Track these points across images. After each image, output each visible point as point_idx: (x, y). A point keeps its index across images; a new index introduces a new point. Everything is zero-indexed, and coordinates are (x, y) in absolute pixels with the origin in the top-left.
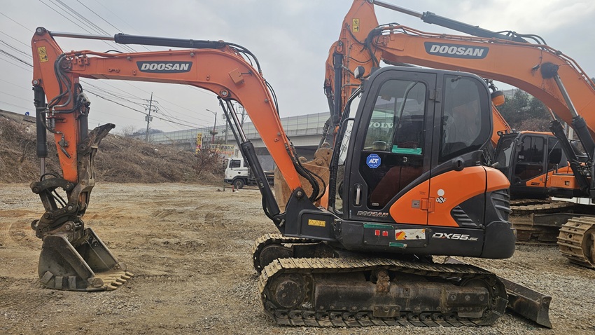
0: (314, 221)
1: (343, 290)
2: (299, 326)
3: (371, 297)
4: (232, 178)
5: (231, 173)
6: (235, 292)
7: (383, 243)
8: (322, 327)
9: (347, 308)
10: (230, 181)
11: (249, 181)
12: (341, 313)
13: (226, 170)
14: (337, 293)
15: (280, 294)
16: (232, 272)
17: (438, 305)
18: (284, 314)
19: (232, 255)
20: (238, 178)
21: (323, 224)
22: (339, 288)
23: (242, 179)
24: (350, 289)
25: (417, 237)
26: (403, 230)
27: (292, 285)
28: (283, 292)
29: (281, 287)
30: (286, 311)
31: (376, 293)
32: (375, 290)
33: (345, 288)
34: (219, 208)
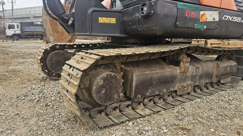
0: (105, 19)
1: (156, 76)
2: (123, 122)
3: (176, 78)
4: (11, 35)
5: (10, 32)
6: (26, 96)
7: (190, 25)
8: (144, 117)
9: (160, 92)
10: (10, 36)
11: (22, 36)
12: (152, 97)
13: (6, 30)
14: (151, 79)
15: (99, 91)
16: (19, 79)
17: (212, 77)
18: (100, 112)
19: (17, 67)
20: (14, 35)
21: (113, 21)
22: (153, 74)
23: (17, 35)
24: (161, 74)
25: (214, 19)
26: (206, 12)
27: (112, 77)
28: (102, 87)
29: (99, 81)
30: (102, 108)
31: (179, 74)
32: (179, 71)
33: (158, 73)
34: (3, 47)
